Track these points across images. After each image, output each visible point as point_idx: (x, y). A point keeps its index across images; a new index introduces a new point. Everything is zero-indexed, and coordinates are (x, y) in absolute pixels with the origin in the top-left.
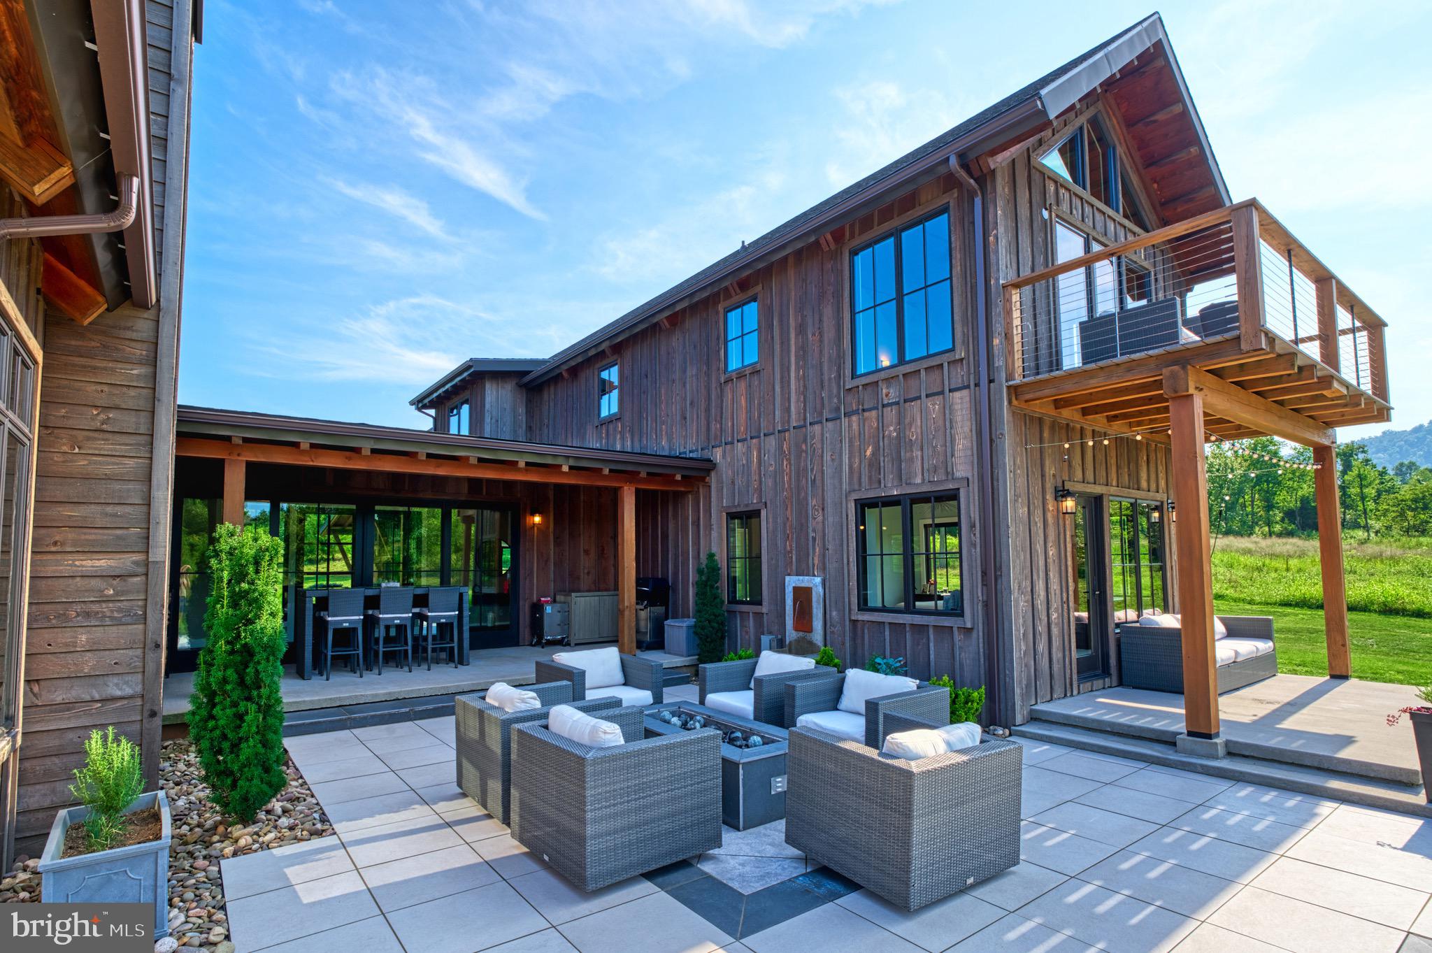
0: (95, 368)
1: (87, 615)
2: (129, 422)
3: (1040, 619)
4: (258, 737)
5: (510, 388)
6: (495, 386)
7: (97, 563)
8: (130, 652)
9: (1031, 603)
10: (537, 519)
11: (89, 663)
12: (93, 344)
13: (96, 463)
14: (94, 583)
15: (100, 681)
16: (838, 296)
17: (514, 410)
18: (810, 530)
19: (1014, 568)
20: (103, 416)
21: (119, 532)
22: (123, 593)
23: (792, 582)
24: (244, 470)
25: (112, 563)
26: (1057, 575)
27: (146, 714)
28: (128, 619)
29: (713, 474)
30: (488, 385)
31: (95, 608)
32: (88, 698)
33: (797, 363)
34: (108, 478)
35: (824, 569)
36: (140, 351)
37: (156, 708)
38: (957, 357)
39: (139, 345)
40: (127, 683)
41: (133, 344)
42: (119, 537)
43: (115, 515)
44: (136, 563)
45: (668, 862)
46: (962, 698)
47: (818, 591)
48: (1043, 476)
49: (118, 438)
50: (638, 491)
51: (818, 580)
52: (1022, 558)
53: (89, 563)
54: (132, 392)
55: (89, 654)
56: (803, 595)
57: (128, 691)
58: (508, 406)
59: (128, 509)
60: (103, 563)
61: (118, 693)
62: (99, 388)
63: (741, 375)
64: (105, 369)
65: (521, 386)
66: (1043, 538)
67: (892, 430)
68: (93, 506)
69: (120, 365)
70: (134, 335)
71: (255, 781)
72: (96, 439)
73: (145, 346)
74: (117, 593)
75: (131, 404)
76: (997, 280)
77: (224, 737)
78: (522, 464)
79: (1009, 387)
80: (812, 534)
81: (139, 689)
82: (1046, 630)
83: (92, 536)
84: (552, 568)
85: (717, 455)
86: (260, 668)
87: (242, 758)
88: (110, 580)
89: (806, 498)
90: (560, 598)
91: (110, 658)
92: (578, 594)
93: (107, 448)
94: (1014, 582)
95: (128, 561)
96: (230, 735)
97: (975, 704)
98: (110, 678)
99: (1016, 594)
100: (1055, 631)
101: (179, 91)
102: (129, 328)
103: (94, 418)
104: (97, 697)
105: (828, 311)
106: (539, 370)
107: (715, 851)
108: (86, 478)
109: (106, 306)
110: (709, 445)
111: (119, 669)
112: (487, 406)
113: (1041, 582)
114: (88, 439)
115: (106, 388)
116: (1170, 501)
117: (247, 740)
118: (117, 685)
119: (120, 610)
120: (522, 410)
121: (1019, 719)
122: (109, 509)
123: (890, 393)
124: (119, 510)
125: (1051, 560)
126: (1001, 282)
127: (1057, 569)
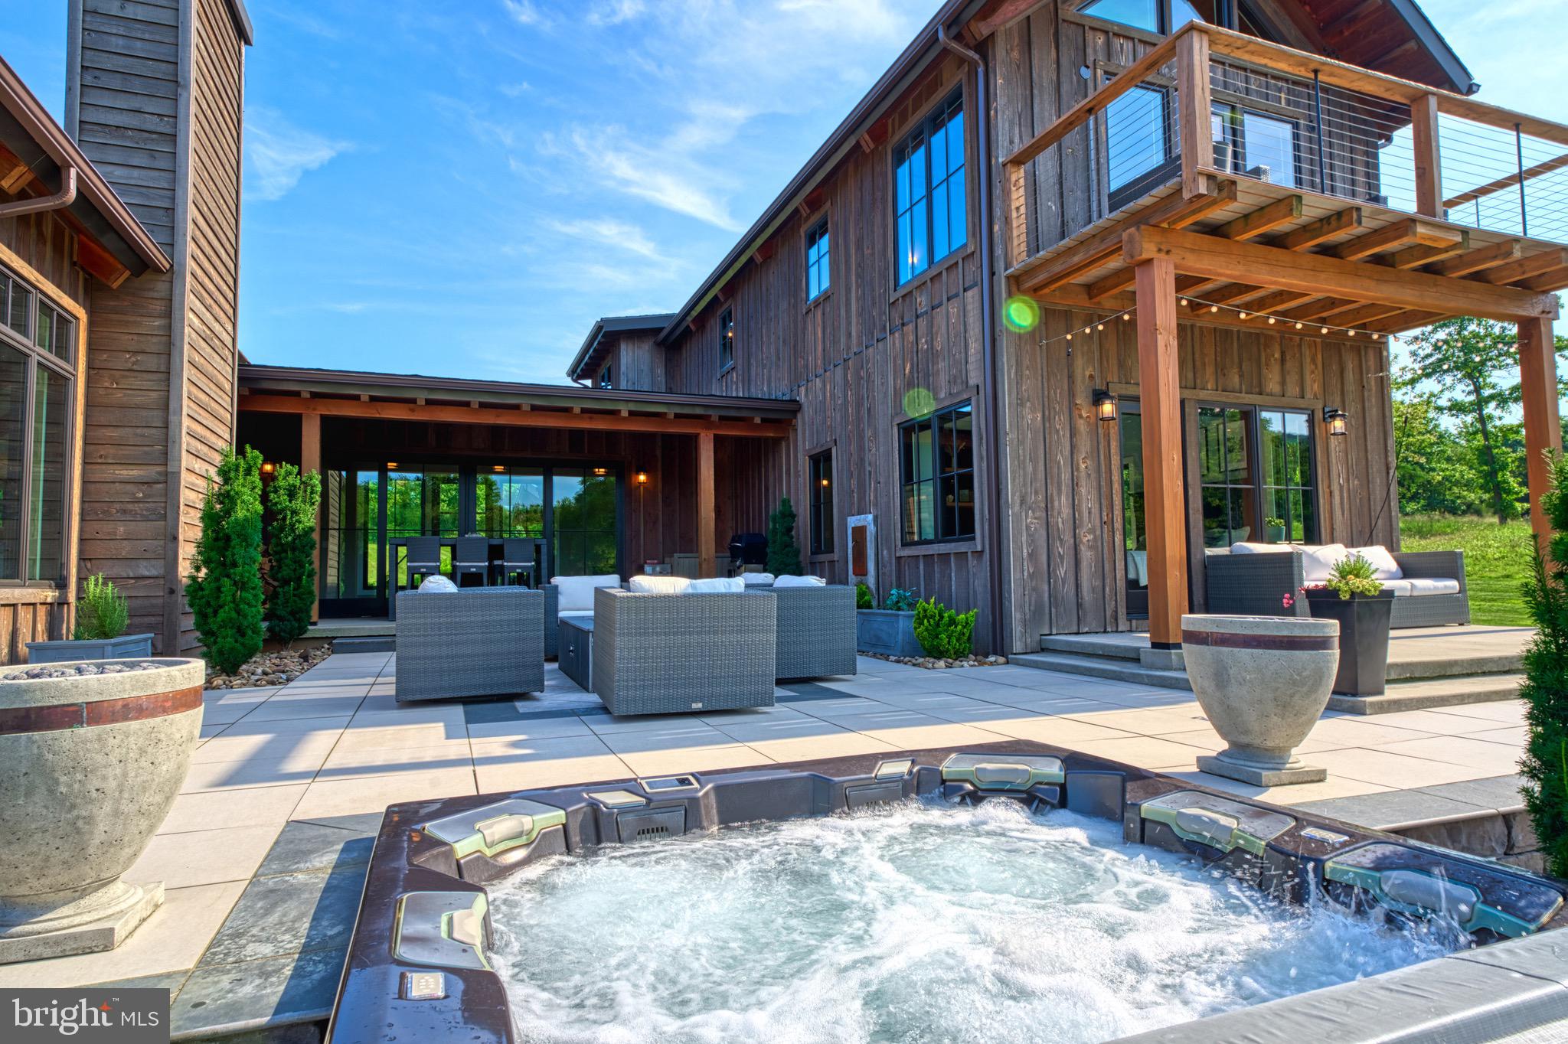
0: (128, 322)
1: (124, 512)
2: (152, 362)
3: (1061, 541)
4: (232, 605)
5: (647, 348)
6: (630, 346)
7: (131, 473)
8: (155, 542)
9: (1045, 521)
10: (642, 478)
11: (125, 549)
12: (126, 303)
13: (129, 395)
14: (129, 487)
15: (134, 562)
16: (884, 200)
17: (652, 370)
18: (867, 464)
19: (1013, 480)
20: (133, 359)
21: (146, 449)
22: (150, 496)
23: (853, 521)
24: (318, 423)
25: (141, 473)
26: (1094, 492)
27: (167, 591)
28: (153, 517)
29: (799, 416)
30: (623, 346)
31: (130, 506)
32: (125, 575)
33: (857, 282)
34: (138, 407)
35: (876, 505)
36: (159, 307)
37: (174, 587)
38: (969, 251)
39: (158, 302)
40: (153, 566)
41: (155, 302)
42: (146, 453)
43: (143, 436)
44: (159, 473)
45: (481, 692)
46: (946, 619)
47: (871, 529)
48: (1071, 377)
49: (145, 375)
50: (717, 438)
51: (870, 517)
52: (1030, 469)
53: (125, 472)
54: (155, 340)
55: (126, 542)
56: (860, 532)
57: (154, 573)
58: (645, 368)
59: (153, 431)
60: (134, 473)
61: (147, 573)
62: (130, 337)
63: (817, 303)
64: (135, 322)
65: (659, 344)
66: (1068, 448)
67: (923, 344)
68: (127, 429)
69: (145, 319)
70: (156, 295)
71: (229, 639)
72: (127, 377)
73: (163, 303)
74: (145, 496)
75: (153, 349)
76: (997, 158)
77: (208, 604)
78: (577, 410)
79: (1008, 278)
80: (868, 468)
81: (162, 572)
82: (1072, 552)
83: (127, 451)
84: (661, 529)
85: (802, 398)
86: (236, 551)
87: (219, 619)
88: (141, 486)
89: (863, 430)
90: (667, 560)
91: (141, 545)
92: (682, 555)
93: (137, 383)
94: (1013, 496)
95: (151, 472)
96: (213, 603)
97: (959, 627)
98: (141, 561)
99: (1017, 508)
100: (1087, 555)
101: (185, 94)
102: (150, 290)
103: (126, 360)
104: (131, 575)
105: (878, 219)
106: (668, 326)
107: (537, 694)
108: (122, 407)
109: (127, 274)
110: (796, 384)
111: (147, 555)
112: (623, 368)
113: (1063, 498)
114: (124, 377)
115: (135, 337)
116: (1327, 410)
117: (225, 605)
118: (146, 567)
119: (147, 509)
120: (660, 371)
121: (1017, 646)
122: (139, 431)
123: (922, 301)
124: (146, 431)
125: (1083, 474)
126: (1001, 160)
127: (1094, 484)
